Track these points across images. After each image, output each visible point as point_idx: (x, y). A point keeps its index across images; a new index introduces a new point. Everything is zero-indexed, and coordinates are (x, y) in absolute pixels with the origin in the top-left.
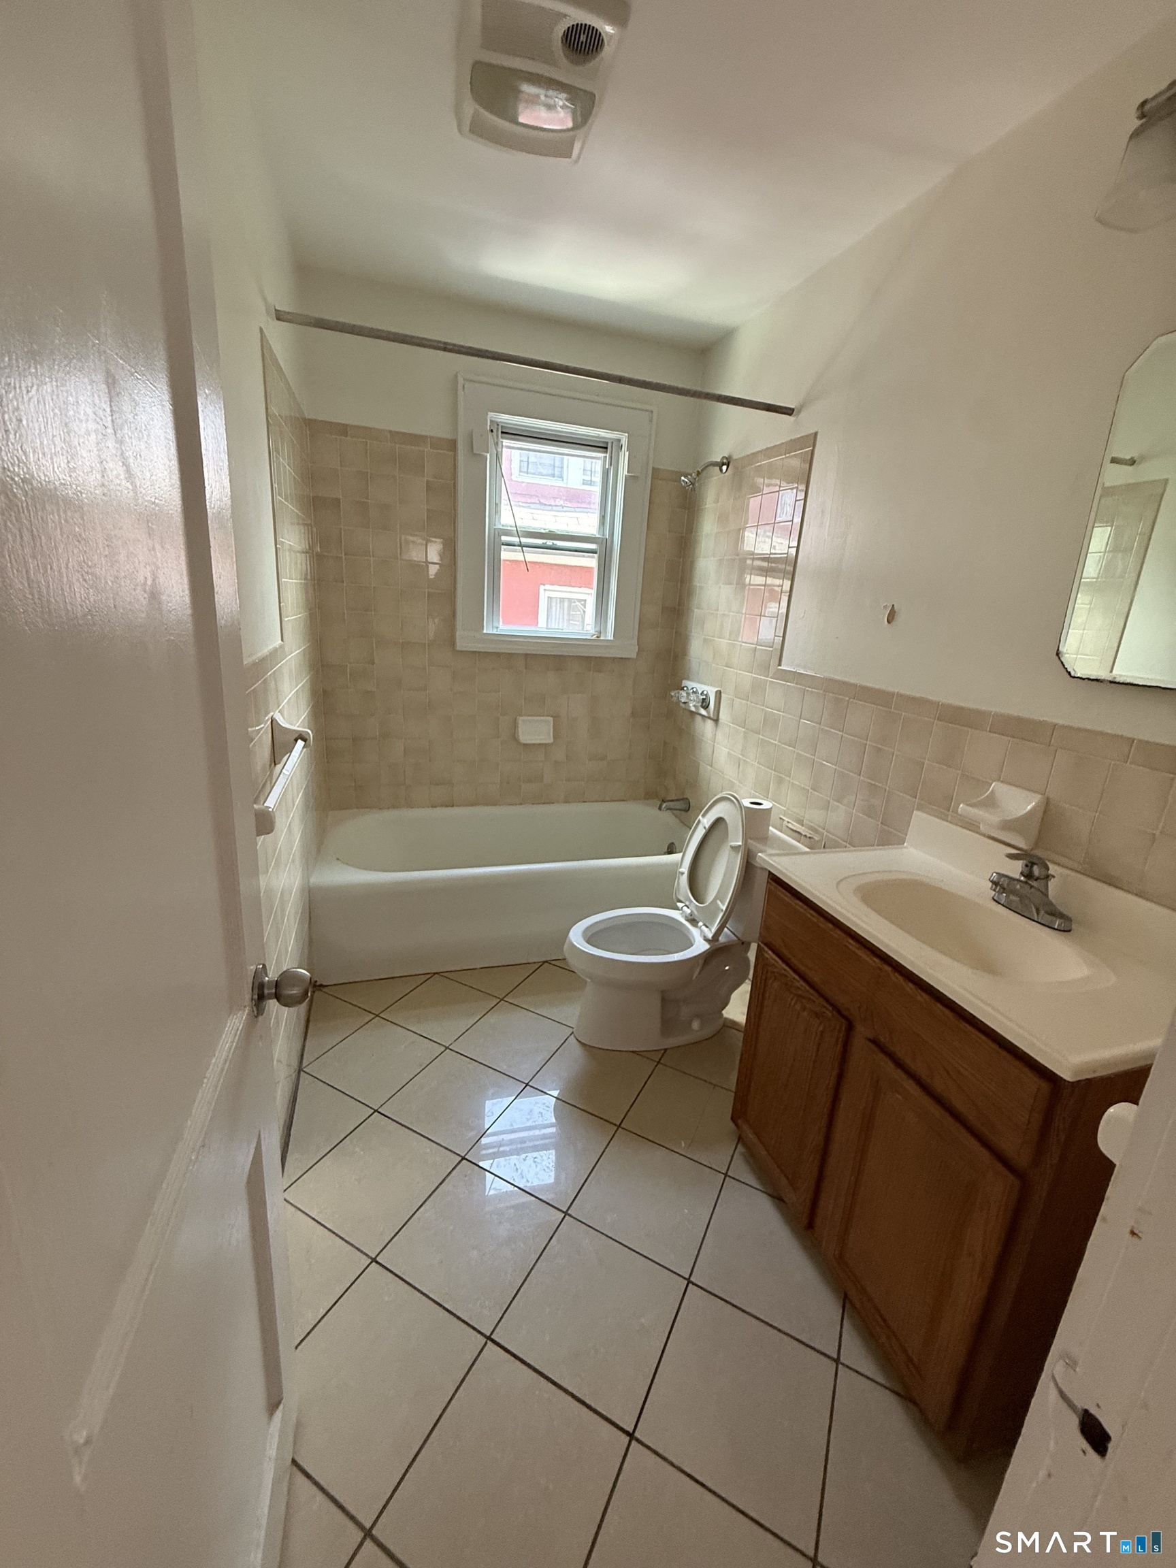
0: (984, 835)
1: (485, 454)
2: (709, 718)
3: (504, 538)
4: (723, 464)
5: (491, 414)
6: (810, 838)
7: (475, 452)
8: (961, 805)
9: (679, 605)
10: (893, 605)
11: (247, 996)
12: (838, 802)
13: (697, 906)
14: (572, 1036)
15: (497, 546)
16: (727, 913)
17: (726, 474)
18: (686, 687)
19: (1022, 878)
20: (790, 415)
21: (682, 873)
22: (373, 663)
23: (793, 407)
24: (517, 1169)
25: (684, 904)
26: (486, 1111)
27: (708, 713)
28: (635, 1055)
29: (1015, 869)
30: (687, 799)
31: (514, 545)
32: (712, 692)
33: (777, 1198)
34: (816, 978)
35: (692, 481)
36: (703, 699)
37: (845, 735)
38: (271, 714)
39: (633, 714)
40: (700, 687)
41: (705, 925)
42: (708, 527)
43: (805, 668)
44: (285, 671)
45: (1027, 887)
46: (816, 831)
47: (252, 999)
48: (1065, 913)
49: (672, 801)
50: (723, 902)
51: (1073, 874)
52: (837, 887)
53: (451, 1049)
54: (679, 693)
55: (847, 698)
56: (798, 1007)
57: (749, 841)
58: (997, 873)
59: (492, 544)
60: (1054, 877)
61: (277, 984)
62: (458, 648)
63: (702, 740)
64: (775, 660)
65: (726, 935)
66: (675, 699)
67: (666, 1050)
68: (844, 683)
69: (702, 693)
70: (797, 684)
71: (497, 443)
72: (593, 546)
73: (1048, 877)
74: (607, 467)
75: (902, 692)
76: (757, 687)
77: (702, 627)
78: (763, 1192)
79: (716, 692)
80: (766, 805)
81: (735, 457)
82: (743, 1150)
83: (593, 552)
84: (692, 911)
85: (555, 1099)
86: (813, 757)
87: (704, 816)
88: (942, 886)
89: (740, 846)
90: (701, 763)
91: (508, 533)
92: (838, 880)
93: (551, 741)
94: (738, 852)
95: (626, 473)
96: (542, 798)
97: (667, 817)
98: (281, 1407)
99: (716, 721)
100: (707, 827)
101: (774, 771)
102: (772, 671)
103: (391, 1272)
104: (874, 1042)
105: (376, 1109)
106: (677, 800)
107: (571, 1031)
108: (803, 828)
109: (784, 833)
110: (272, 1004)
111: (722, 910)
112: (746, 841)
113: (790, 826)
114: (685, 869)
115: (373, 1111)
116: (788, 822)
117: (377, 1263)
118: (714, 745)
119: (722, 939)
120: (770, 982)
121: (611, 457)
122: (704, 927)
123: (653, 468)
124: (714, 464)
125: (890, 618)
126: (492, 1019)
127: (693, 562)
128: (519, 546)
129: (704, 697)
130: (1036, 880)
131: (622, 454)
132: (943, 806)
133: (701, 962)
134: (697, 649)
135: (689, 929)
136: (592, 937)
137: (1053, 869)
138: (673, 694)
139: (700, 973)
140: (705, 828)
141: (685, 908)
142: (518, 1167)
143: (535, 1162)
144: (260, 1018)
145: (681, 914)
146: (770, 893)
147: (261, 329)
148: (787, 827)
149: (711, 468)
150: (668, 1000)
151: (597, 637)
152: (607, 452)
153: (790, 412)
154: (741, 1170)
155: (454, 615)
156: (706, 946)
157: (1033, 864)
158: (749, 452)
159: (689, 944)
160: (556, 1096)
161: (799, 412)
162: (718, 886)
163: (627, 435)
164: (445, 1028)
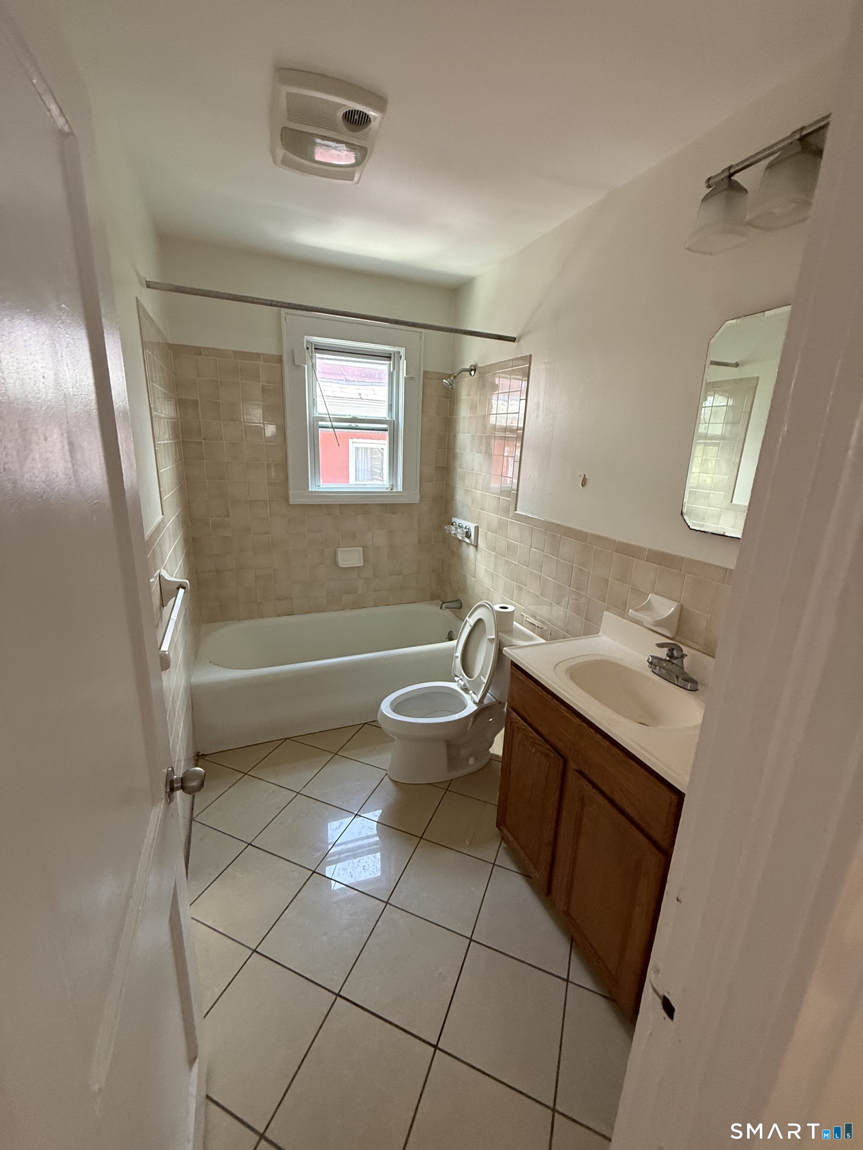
0: (646, 628)
1: (304, 365)
2: (471, 544)
3: (320, 423)
4: (472, 370)
5: (306, 337)
6: (541, 628)
7: (296, 364)
8: (630, 611)
9: (447, 464)
10: (585, 475)
11: (162, 789)
12: (558, 604)
13: (467, 680)
14: (387, 776)
15: (315, 429)
16: (487, 686)
17: (473, 377)
18: (455, 522)
19: (668, 658)
20: (514, 341)
21: (457, 657)
22: (228, 516)
23: (515, 336)
24: (352, 876)
25: (459, 678)
26: (329, 836)
27: (471, 541)
28: (430, 786)
29: (663, 653)
30: (460, 600)
31: (329, 428)
32: (471, 526)
33: (527, 876)
34: (544, 731)
35: (451, 383)
36: (466, 531)
37: (559, 559)
38: (158, 572)
39: (419, 542)
40: (465, 523)
41: (473, 692)
42: (464, 412)
43: (532, 513)
44: (167, 536)
45: (670, 664)
46: (544, 623)
47: (166, 792)
48: (694, 678)
49: (450, 602)
50: (485, 678)
51: (699, 653)
52: (554, 670)
53: (301, 794)
54: (450, 527)
55: (560, 535)
56: (533, 750)
57: (500, 633)
58: (651, 656)
59: (312, 428)
60: (687, 656)
61: (182, 780)
62: (291, 503)
63: (467, 559)
64: (512, 507)
65: (489, 699)
66: (447, 532)
67: (452, 780)
68: (558, 525)
69: (466, 528)
70: (527, 524)
71: (312, 356)
72: (385, 426)
73: (683, 656)
74: (392, 371)
75: (594, 532)
76: (502, 525)
77: (464, 481)
78: (519, 873)
79: (475, 527)
80: (511, 608)
81: (479, 365)
82: (505, 846)
83: (385, 430)
84: (465, 683)
85: (376, 823)
86: (540, 574)
87: (469, 617)
88: (621, 663)
89: (493, 639)
90: (468, 575)
91: (323, 419)
92: (554, 665)
93: (362, 564)
94: (493, 643)
95: (405, 375)
96: (358, 605)
97: (448, 613)
98: (197, 1061)
99: (476, 547)
100: (472, 625)
101: (517, 582)
102: (511, 514)
103: (267, 957)
104: (580, 772)
105: (249, 842)
106: (452, 602)
107: (385, 772)
108: (536, 621)
109: (524, 627)
110: (179, 794)
111: (484, 683)
112: (498, 634)
113: (528, 620)
114: (459, 654)
115: (247, 844)
116: (527, 617)
117: (258, 952)
118: (476, 563)
119: (486, 701)
120: (516, 733)
121: (394, 364)
122: (473, 695)
123: (424, 371)
124: (466, 370)
125: (583, 483)
126: (329, 769)
127: (455, 436)
128: (332, 428)
129: (467, 530)
130: (675, 659)
131: (401, 362)
132: (621, 609)
133: (472, 719)
134: (460, 496)
135: (462, 695)
136: (397, 707)
137: (685, 650)
138: (446, 528)
139: (472, 725)
140: (470, 625)
141: (460, 681)
142: (353, 874)
143: (364, 869)
144: (172, 804)
145: (458, 685)
146: (512, 674)
147: (137, 298)
148: (526, 620)
149: (463, 373)
150: (450, 745)
151: (391, 489)
152: (390, 360)
153: (513, 340)
154: (505, 860)
155: (287, 479)
156: (475, 708)
157: (673, 649)
158: (488, 363)
159: (464, 706)
160: (377, 820)
161: (519, 340)
162: (481, 666)
163: (404, 349)
164: (296, 779)
